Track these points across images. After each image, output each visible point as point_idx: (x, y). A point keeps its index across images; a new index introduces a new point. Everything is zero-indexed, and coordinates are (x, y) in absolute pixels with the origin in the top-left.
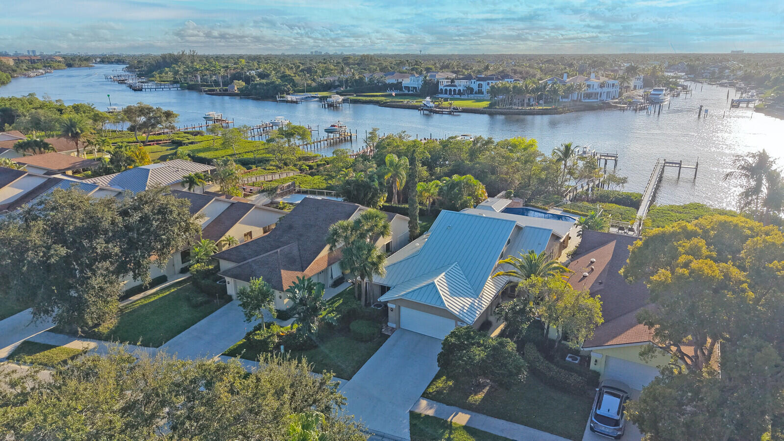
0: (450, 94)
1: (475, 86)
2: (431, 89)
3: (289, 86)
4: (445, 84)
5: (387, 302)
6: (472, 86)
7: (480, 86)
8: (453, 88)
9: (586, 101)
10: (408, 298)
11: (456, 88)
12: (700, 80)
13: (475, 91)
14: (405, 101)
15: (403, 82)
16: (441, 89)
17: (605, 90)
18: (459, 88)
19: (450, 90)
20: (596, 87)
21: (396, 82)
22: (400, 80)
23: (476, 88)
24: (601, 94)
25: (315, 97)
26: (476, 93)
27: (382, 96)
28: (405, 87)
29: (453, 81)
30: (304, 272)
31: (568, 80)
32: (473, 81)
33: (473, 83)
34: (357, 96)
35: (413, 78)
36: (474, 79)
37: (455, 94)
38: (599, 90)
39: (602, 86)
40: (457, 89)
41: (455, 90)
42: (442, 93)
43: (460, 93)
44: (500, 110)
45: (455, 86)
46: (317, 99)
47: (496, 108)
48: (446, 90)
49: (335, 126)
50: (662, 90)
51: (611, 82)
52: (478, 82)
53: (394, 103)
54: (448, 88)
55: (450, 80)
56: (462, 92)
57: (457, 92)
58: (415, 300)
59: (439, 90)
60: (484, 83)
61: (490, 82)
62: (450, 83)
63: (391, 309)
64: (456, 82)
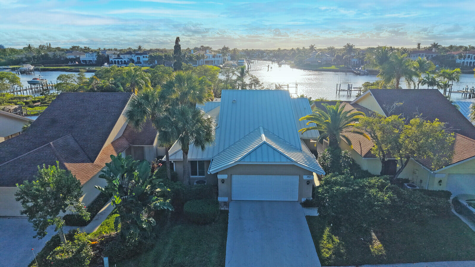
1: (135, 58)
2: (104, 61)
4: (114, 57)
5: (217, 173)
6: (133, 58)
7: (138, 58)
8: (120, 60)
10: (247, 162)
15: (81, 57)
16: (112, 61)
17: (216, 59)
18: (124, 60)
19: (118, 61)
20: (211, 57)
21: (75, 58)
22: (78, 56)
23: (136, 60)
24: (214, 61)
25: (7, 69)
26: (136, 63)
27: (67, 66)
28: (83, 61)
29: (118, 56)
30: (95, 163)
31: (194, 54)
32: (133, 55)
33: (133, 56)
34: (45, 66)
35: (88, 54)
36: (134, 54)
37: (122, 64)
38: (213, 59)
39: (214, 56)
40: (123, 60)
41: (121, 61)
42: (112, 63)
43: (125, 63)
45: (121, 58)
48: (115, 61)
49: (36, 79)
51: (218, 55)
52: (137, 56)
53: (78, 70)
54: (117, 60)
55: (117, 55)
56: (127, 62)
57: (123, 62)
58: (259, 162)
59: (110, 61)
60: (141, 57)
61: (145, 56)
62: (117, 57)
63: (223, 181)
64: (121, 56)
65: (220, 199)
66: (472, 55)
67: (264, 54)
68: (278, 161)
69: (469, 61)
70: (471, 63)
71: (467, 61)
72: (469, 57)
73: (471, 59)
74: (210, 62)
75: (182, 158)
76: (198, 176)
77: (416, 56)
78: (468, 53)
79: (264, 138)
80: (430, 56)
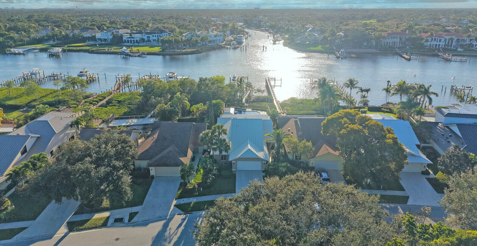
0: (131, 42)
1: (145, 37)
2: (118, 41)
3: (11, 42)
4: (126, 36)
5: (232, 160)
6: (144, 37)
7: (148, 37)
8: (132, 39)
9: (210, 44)
11: (134, 39)
12: (252, 28)
13: (145, 40)
14: (106, 49)
15: (96, 36)
16: (125, 40)
17: (218, 38)
18: (136, 39)
19: (131, 40)
20: (213, 37)
21: (91, 36)
22: (93, 35)
23: (146, 39)
24: (216, 40)
26: (146, 42)
27: (87, 46)
28: (99, 39)
29: (131, 35)
30: (187, 157)
31: (198, 33)
32: (144, 34)
33: (144, 36)
34: (68, 46)
35: (102, 33)
37: (134, 43)
38: (215, 38)
39: (215, 36)
41: (134, 40)
42: (126, 42)
43: (137, 42)
44: (169, 53)
46: (37, 51)
47: (166, 52)
48: (128, 40)
49: (83, 72)
50: (242, 37)
51: (219, 33)
52: (147, 35)
53: (99, 51)
54: (129, 39)
55: (129, 34)
56: (138, 41)
57: (135, 41)
58: (247, 157)
59: (124, 41)
60: (151, 36)
61: (154, 35)
62: (129, 36)
63: (234, 163)
64: (133, 35)
65: (233, 170)
66: (438, 39)
67: (262, 23)
68: (253, 157)
69: (435, 43)
70: (436, 45)
71: (433, 43)
72: (435, 39)
73: (437, 41)
74: (212, 42)
75: (219, 154)
76: (223, 160)
77: (391, 38)
78: (435, 37)
79: (249, 147)
80: (404, 38)
